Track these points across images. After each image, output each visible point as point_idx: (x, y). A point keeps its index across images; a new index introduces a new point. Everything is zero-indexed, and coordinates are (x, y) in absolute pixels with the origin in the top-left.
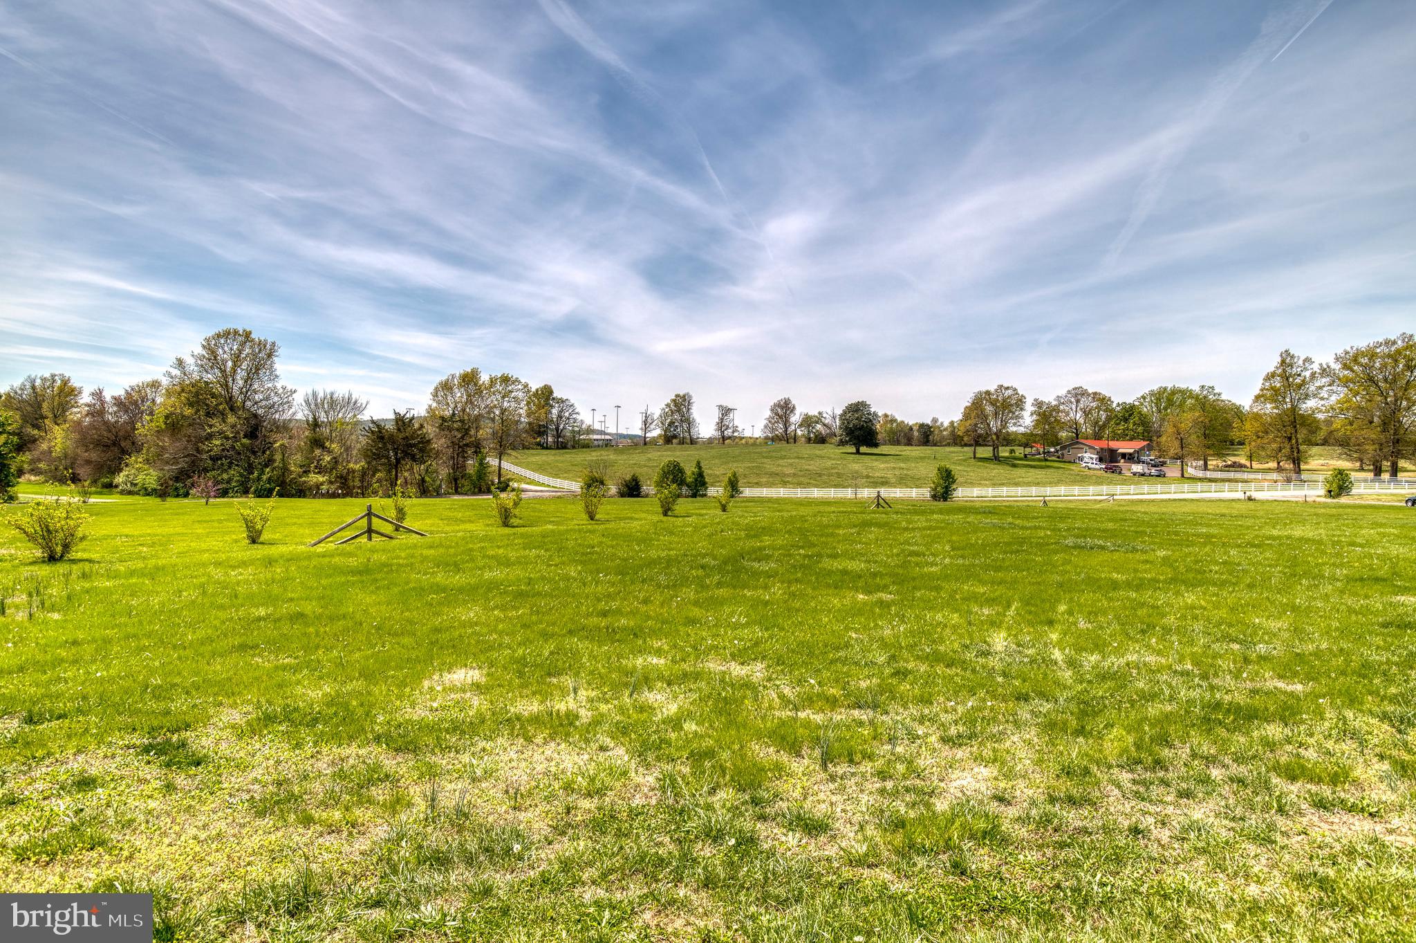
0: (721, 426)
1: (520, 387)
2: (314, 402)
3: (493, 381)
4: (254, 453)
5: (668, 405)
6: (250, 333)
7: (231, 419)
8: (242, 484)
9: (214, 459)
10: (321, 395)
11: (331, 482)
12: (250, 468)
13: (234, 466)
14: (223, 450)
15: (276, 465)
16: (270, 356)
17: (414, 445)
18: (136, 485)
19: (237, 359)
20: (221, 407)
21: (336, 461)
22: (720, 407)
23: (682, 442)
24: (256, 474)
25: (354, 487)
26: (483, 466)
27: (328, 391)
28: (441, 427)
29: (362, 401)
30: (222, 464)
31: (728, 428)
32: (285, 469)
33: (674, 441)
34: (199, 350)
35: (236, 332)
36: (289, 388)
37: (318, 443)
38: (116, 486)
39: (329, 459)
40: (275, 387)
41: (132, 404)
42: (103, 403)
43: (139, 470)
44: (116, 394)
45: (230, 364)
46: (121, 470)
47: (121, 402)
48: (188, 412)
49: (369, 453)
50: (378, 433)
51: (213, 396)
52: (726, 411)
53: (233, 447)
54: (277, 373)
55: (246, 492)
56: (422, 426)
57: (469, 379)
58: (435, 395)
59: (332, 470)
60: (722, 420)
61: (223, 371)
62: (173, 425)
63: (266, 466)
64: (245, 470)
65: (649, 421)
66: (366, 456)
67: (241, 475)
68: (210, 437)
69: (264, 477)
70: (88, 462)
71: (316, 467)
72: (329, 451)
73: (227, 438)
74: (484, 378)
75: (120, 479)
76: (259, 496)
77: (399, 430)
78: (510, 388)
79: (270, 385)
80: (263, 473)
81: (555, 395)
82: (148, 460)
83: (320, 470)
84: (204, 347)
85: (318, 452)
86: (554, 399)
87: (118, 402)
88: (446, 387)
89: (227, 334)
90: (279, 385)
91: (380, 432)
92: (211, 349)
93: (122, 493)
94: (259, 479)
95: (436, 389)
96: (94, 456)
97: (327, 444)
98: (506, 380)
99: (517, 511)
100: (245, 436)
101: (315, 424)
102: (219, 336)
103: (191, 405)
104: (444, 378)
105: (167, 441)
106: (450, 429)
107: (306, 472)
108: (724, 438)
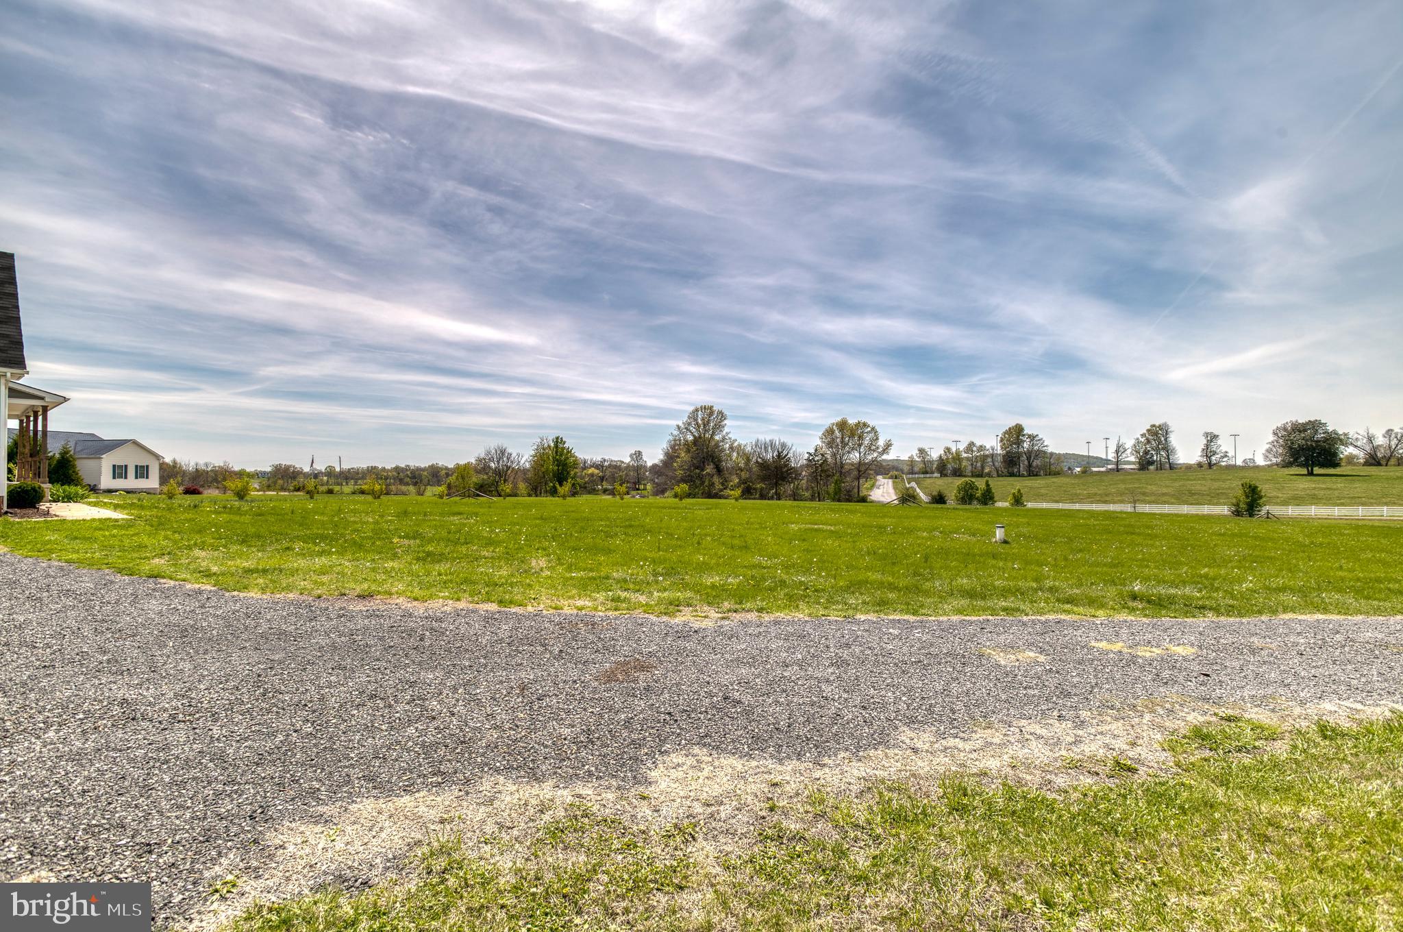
0: (1208, 451)
5: (1143, 435)
19: (705, 423)
22: (1206, 434)
23: (1160, 467)
31: (1215, 453)
33: (1152, 468)
52: (1212, 438)
60: (1207, 446)
61: (699, 431)
65: (1121, 449)
77: (774, 462)
81: (1025, 432)
86: (1024, 435)
108: (1210, 465)
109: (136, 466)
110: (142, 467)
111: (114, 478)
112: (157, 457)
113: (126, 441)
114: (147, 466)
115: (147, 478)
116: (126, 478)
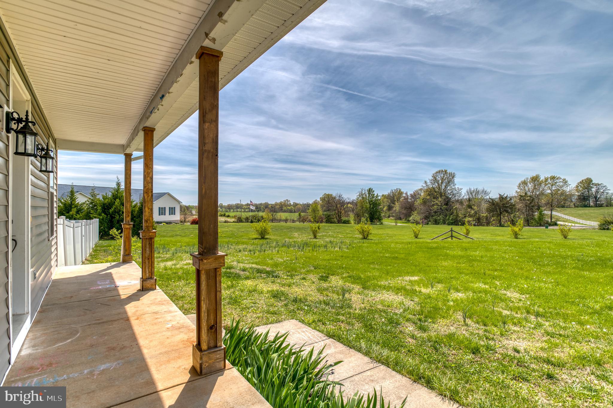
1: (561, 180)
2: (470, 192)
3: (546, 180)
4: (447, 210)
6: (447, 170)
7: (440, 199)
8: (444, 221)
9: (435, 212)
10: (472, 189)
11: (474, 221)
12: (446, 216)
13: (441, 215)
14: (438, 209)
15: (454, 214)
16: (453, 177)
17: (508, 207)
18: (415, 220)
19: (442, 179)
20: (438, 196)
21: (476, 213)
24: (447, 218)
25: (483, 223)
26: (541, 215)
27: (475, 188)
28: (520, 199)
29: (488, 191)
30: (438, 214)
32: (457, 215)
34: (431, 178)
35: (442, 171)
36: (460, 188)
37: (470, 207)
38: (410, 221)
39: (473, 212)
40: (455, 188)
41: (415, 196)
42: (407, 196)
43: (415, 216)
44: (411, 193)
45: (440, 181)
46: (411, 216)
47: (412, 195)
48: (428, 197)
49: (489, 210)
50: (492, 203)
51: (435, 192)
53: (441, 209)
54: (455, 183)
55: (444, 223)
56: (511, 199)
57: (535, 179)
58: (519, 186)
59: (474, 216)
61: (438, 184)
62: (425, 202)
63: (451, 215)
64: (445, 216)
66: (487, 211)
67: (443, 218)
68: (433, 205)
69: (450, 218)
70: (403, 213)
71: (469, 215)
72: (474, 210)
73: (439, 205)
74: (542, 178)
75: (411, 218)
76: (449, 225)
77: (501, 201)
78: (555, 181)
79: (453, 187)
80: (450, 217)
81: (595, 182)
82: (418, 213)
83: (470, 216)
84: (433, 176)
85: (469, 210)
86: (594, 184)
87: (411, 195)
88: (524, 183)
89: (439, 172)
90: (456, 187)
91: (493, 202)
92: (435, 177)
93: (411, 223)
94: (449, 219)
95: (520, 184)
96: (404, 212)
97: (473, 207)
98: (553, 178)
99: (520, 233)
100: (444, 205)
101: (469, 200)
102: (437, 172)
103: (429, 195)
104: (523, 179)
105: (422, 207)
106: (524, 200)
107: (465, 217)
109: (170, 208)
110: (172, 208)
111: (159, 215)
112: (179, 202)
113: (165, 194)
114: (175, 208)
115: (175, 214)
116: (165, 215)
